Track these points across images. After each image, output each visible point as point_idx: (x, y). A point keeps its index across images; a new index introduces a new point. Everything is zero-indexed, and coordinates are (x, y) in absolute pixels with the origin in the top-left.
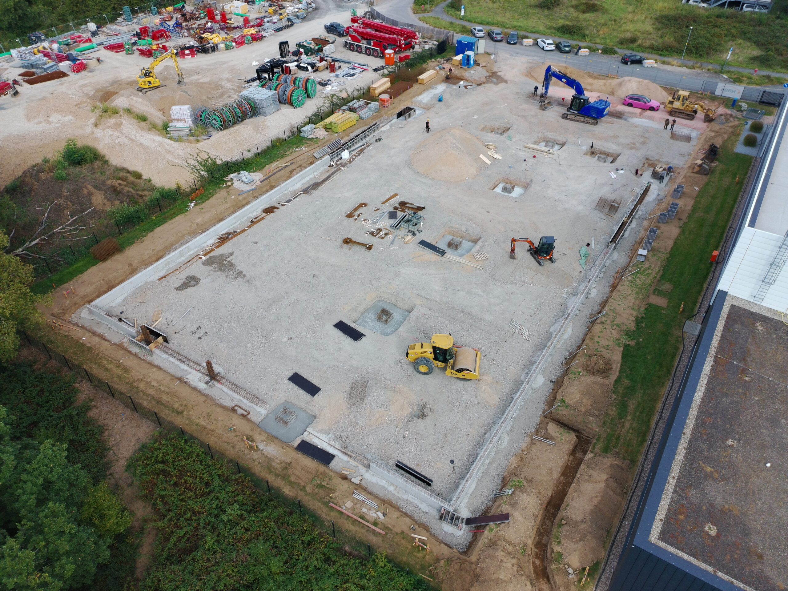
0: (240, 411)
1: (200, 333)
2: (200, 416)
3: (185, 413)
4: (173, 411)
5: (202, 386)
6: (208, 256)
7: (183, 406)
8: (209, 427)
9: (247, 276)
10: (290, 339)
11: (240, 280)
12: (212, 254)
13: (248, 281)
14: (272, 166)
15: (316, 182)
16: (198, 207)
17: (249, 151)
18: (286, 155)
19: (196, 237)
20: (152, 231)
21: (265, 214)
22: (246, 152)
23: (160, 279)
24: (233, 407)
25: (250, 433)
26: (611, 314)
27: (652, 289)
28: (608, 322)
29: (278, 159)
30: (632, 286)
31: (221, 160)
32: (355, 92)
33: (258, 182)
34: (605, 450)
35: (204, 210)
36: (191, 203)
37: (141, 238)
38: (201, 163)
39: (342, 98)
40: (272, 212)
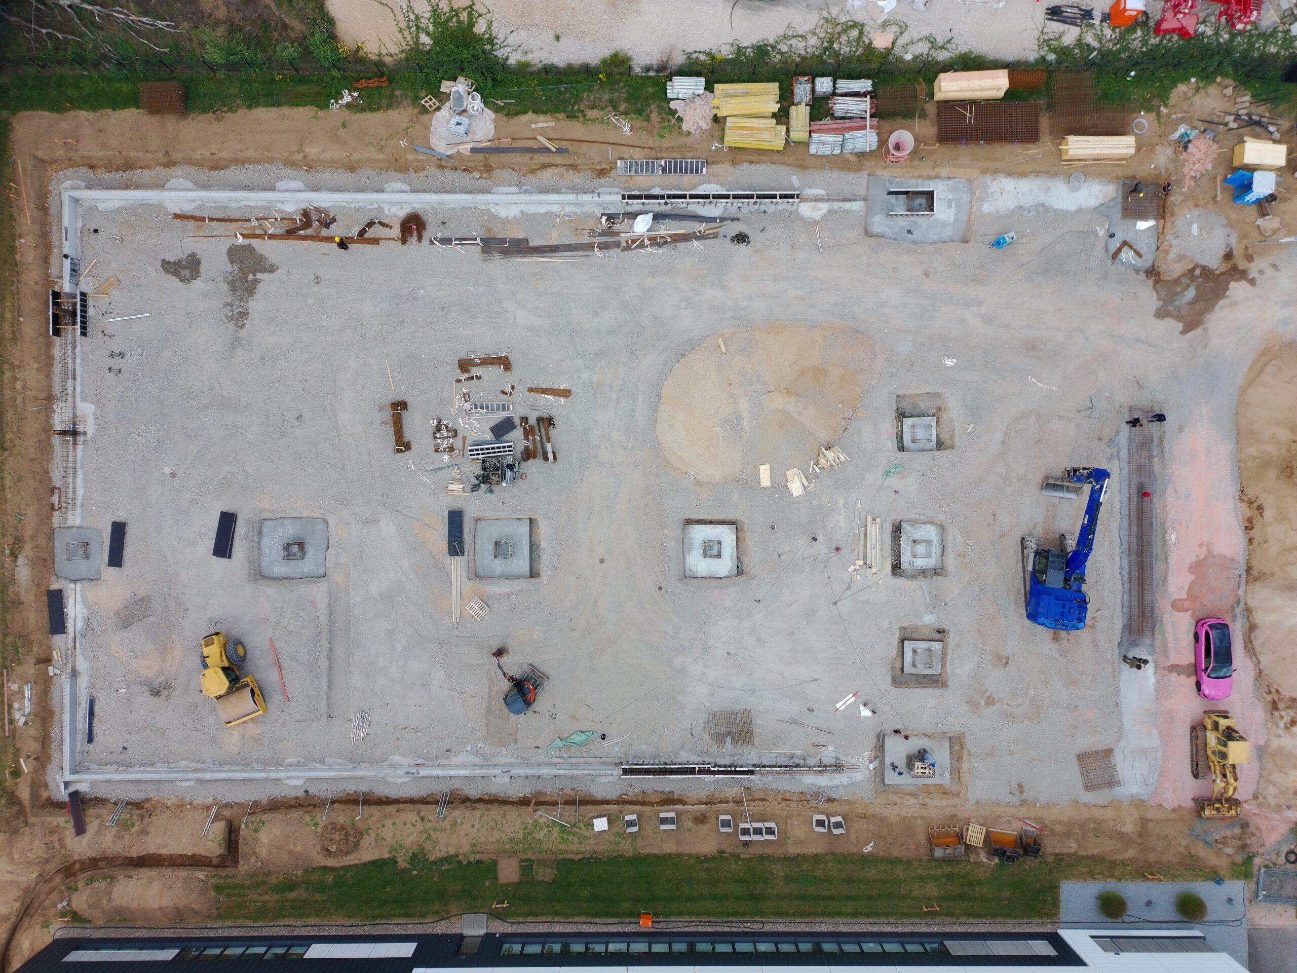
0: (55, 499)
2: (12, 473)
6: (247, 242)
7: (13, 445)
8: (7, 491)
10: (173, 475)
11: (232, 327)
12: (255, 243)
14: (533, 126)
15: (527, 241)
16: (347, 115)
17: (557, 38)
18: (584, 116)
19: (291, 172)
20: (250, 107)
21: (396, 232)
22: (550, 36)
23: (177, 216)
24: (55, 488)
25: (27, 539)
26: (447, 824)
27: (530, 856)
28: (429, 825)
29: (562, 116)
30: (526, 828)
31: (490, 25)
32: (920, 44)
33: (470, 146)
34: (218, 888)
35: (342, 133)
36: (350, 92)
37: (226, 109)
38: (439, 16)
39: (870, 43)
40: (404, 241)
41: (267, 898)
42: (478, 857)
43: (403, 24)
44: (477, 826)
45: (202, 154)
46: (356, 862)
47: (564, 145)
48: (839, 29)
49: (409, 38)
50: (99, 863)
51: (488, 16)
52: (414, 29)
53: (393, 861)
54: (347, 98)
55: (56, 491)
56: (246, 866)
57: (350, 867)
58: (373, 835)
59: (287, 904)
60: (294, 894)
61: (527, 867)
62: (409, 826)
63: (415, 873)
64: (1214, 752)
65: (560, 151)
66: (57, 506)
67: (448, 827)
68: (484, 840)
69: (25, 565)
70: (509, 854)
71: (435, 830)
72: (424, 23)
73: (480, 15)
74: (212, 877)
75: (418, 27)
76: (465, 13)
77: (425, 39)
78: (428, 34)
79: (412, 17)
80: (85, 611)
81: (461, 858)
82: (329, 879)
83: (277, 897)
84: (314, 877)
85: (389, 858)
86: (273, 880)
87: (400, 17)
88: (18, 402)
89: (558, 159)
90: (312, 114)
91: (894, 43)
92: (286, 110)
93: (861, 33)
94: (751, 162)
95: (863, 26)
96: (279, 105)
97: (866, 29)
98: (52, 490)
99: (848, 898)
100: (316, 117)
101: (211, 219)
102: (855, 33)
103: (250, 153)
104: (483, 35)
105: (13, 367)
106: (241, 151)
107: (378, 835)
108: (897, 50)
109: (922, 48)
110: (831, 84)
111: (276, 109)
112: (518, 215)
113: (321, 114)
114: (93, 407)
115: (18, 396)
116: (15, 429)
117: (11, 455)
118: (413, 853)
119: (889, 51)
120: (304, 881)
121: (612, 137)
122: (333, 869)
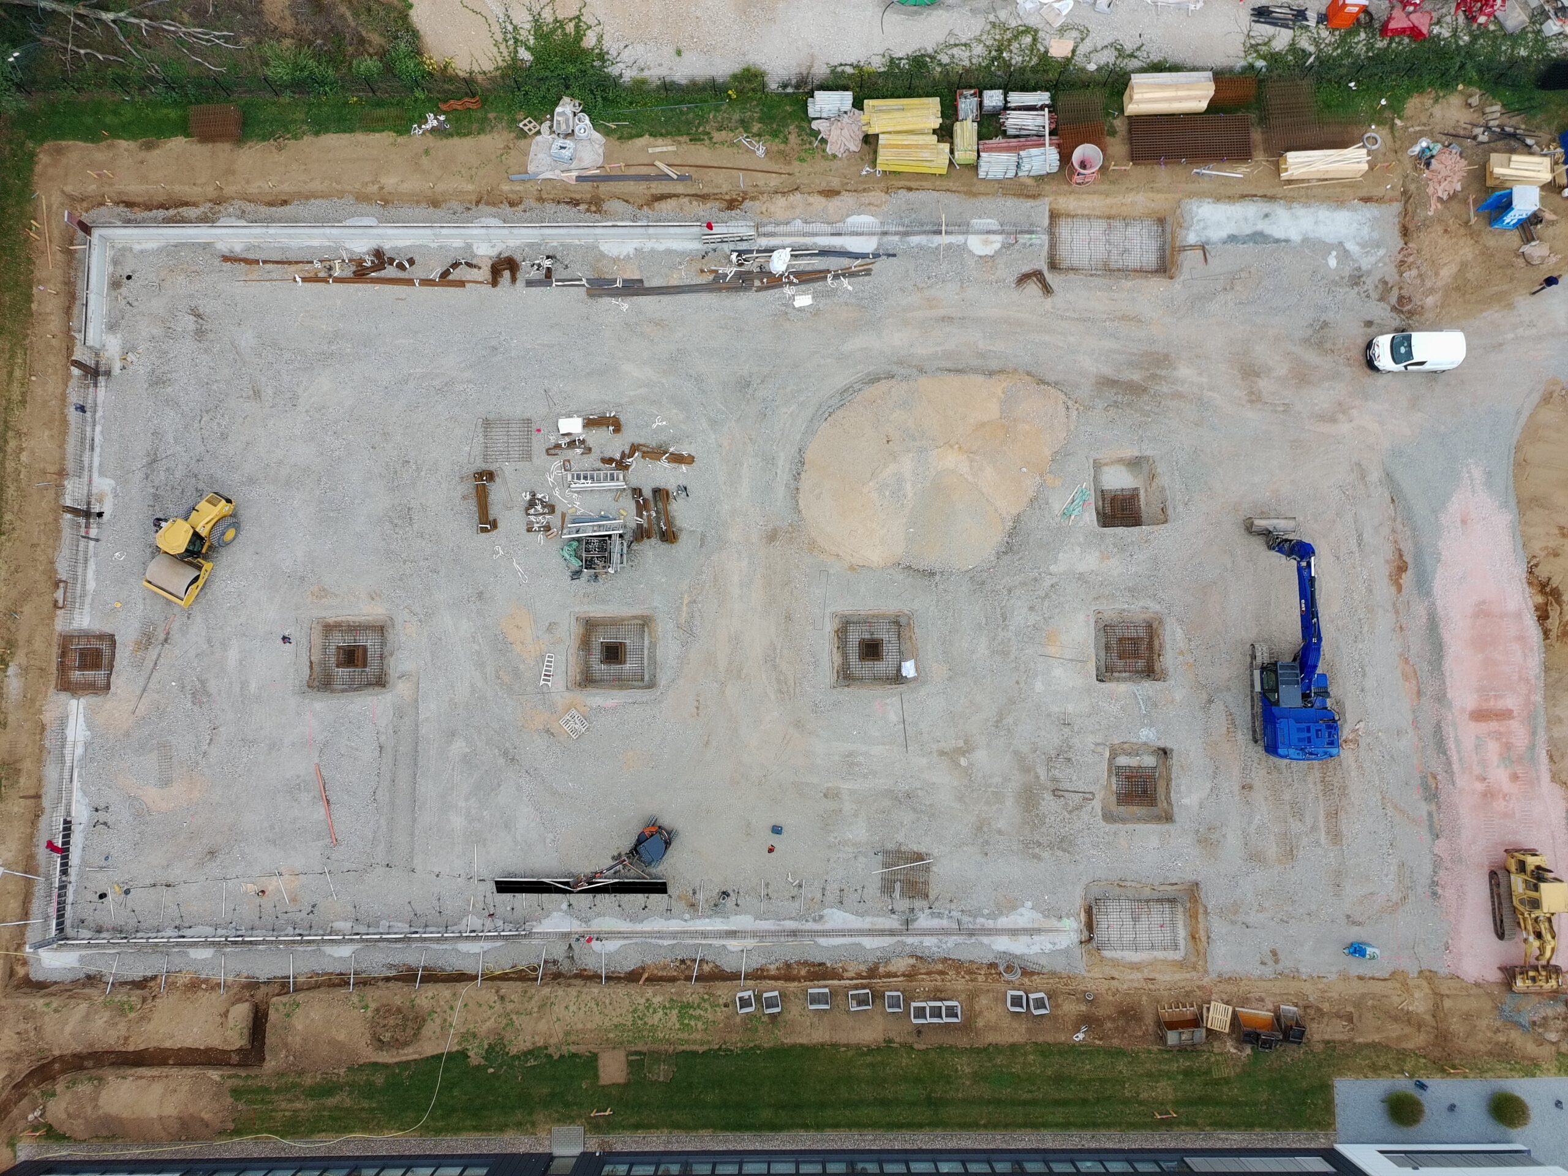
0: (59, 594)
7: (11, 527)
14: (650, 150)
15: (641, 281)
16: (430, 141)
17: (679, 53)
18: (711, 139)
19: (364, 207)
20: (317, 134)
21: (485, 273)
22: (670, 50)
23: (226, 259)
24: (61, 581)
25: (21, 643)
26: (533, 1005)
27: (640, 1047)
28: (510, 1007)
29: (685, 139)
30: (635, 1011)
31: (600, 38)
32: (1105, 52)
33: (575, 174)
34: (236, 1093)
35: (425, 160)
36: (435, 115)
37: (288, 136)
38: (540, 27)
39: (1047, 52)
40: (494, 283)
41: (298, 1105)
42: (573, 1049)
43: (499, 37)
44: (572, 1008)
45: (260, 187)
46: (416, 1056)
47: (686, 171)
48: (1009, 35)
49: (505, 53)
50: (86, 1063)
51: (598, 29)
52: (511, 42)
53: (463, 1054)
54: (432, 122)
55: (62, 585)
56: (273, 1063)
57: (408, 1062)
58: (438, 1021)
59: (326, 1113)
60: (331, 1101)
61: (637, 1063)
62: (485, 1007)
63: (491, 1070)
64: (1522, 902)
65: (681, 178)
66: (60, 604)
67: (536, 1010)
68: (580, 1026)
69: (16, 675)
70: (615, 1046)
71: (517, 1013)
72: (523, 35)
73: (590, 27)
74: (229, 1077)
75: (516, 41)
76: (572, 25)
77: (524, 55)
78: (528, 48)
79: (510, 28)
80: (88, 733)
81: (551, 1051)
82: (379, 1079)
83: (311, 1104)
84: (362, 1078)
85: (458, 1051)
86: (308, 1081)
87: (496, 28)
88: (22, 476)
89: (680, 188)
90: (391, 140)
91: (1074, 51)
92: (360, 137)
93: (1035, 40)
94: (910, 189)
95: (1036, 31)
96: (352, 130)
97: (1040, 34)
98: (56, 585)
99: (1057, 1103)
100: (393, 144)
101: (264, 262)
102: (1028, 39)
103: (316, 186)
104: (593, 49)
105: (19, 434)
106: (305, 182)
107: (445, 1020)
108: (1079, 60)
109: (1107, 57)
110: (1002, 97)
111: (347, 135)
112: (632, 252)
113: (401, 140)
114: (112, 482)
115: (23, 470)
116: (16, 507)
117: (9, 540)
118: (490, 1044)
119: (1068, 60)
120: (347, 1083)
121: (743, 161)
122: (386, 1066)
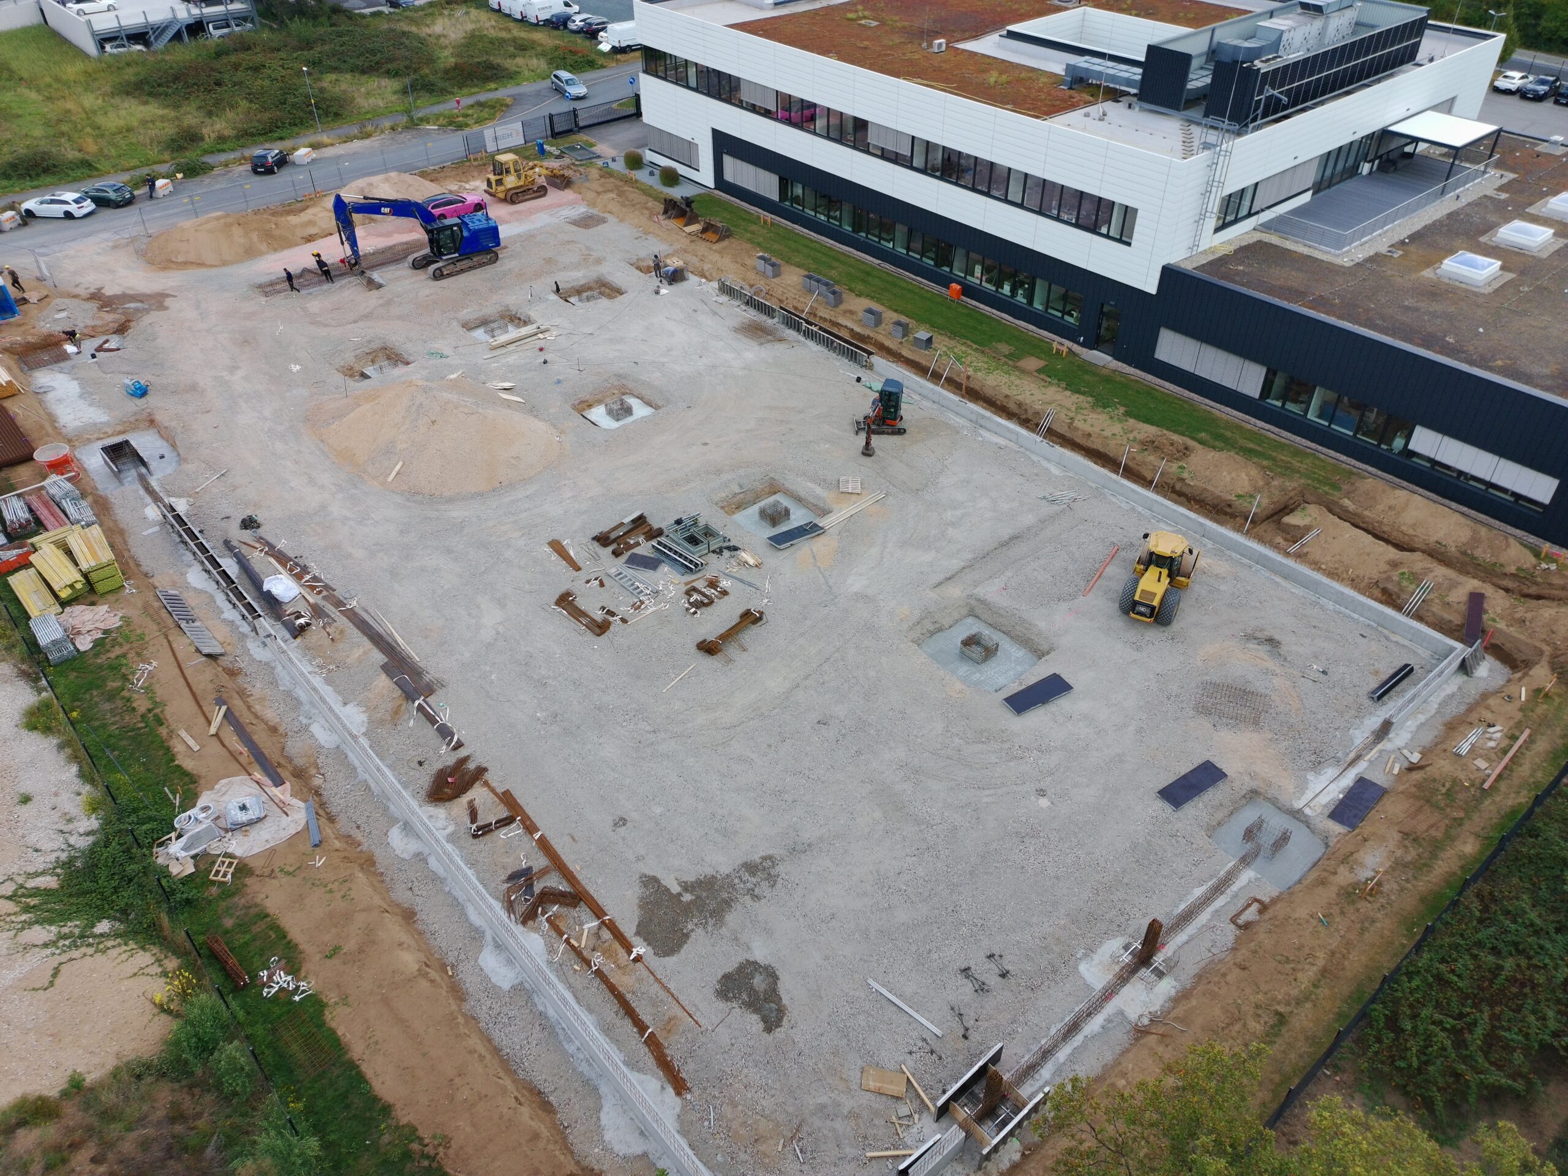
0: (1251, 914)
1: (989, 974)
2: (1291, 978)
3: (1281, 1009)
4: (1276, 1035)
5: (1167, 987)
6: (635, 940)
7: (1260, 1012)
8: (1321, 963)
9: (771, 852)
10: (1042, 793)
11: (781, 869)
12: (628, 929)
13: (797, 850)
14: (196, 748)
15: (385, 668)
16: (313, 961)
17: (26, 799)
18: (150, 711)
19: (469, 981)
20: (387, 1110)
22: (25, 811)
23: (679, 1086)
24: (1239, 927)
25: (1334, 889)
26: (1053, 407)
27: (1004, 360)
29: (163, 731)
31: (35, 874)
33: (276, 791)
34: (1335, 487)
35: (350, 946)
36: (264, 985)
37: (415, 1146)
40: (481, 771)
41: (1285, 458)
42: (1049, 380)
43: (86, 951)
44: (1028, 392)
46: (1166, 431)
47: (209, 704)
49: (111, 944)
51: (19, 879)
52: (88, 939)
53: (1129, 415)
54: (282, 979)
55: (1240, 922)
56: (1288, 484)
57: (1173, 432)
58: (1131, 435)
59: (1265, 445)
61: (1014, 357)
63: (1115, 400)
65: (224, 704)
66: (1256, 905)
68: (1032, 385)
69: (1362, 865)
70: (1020, 368)
72: (70, 930)
73: (21, 886)
74: (1334, 496)
75: (83, 936)
76: (26, 900)
77: (103, 928)
78: (91, 925)
79: (66, 942)
81: (1064, 386)
82: (1204, 436)
83: (1272, 453)
84: (1219, 444)
85: (1131, 418)
86: (1265, 463)
87: (75, 955)
90: (342, 1011)
92: (357, 1050)
96: (352, 1066)
98: (1247, 926)
100: (345, 1000)
101: (641, 1027)
104: (58, 876)
106: (482, 1058)
107: (1126, 433)
111: (364, 1068)
112: (350, 706)
113: (331, 997)
114: (1083, 968)
116: (1237, 1027)
117: (1274, 999)
118: (1104, 409)
120: (1233, 447)
121: (169, 675)
122: (1193, 439)
